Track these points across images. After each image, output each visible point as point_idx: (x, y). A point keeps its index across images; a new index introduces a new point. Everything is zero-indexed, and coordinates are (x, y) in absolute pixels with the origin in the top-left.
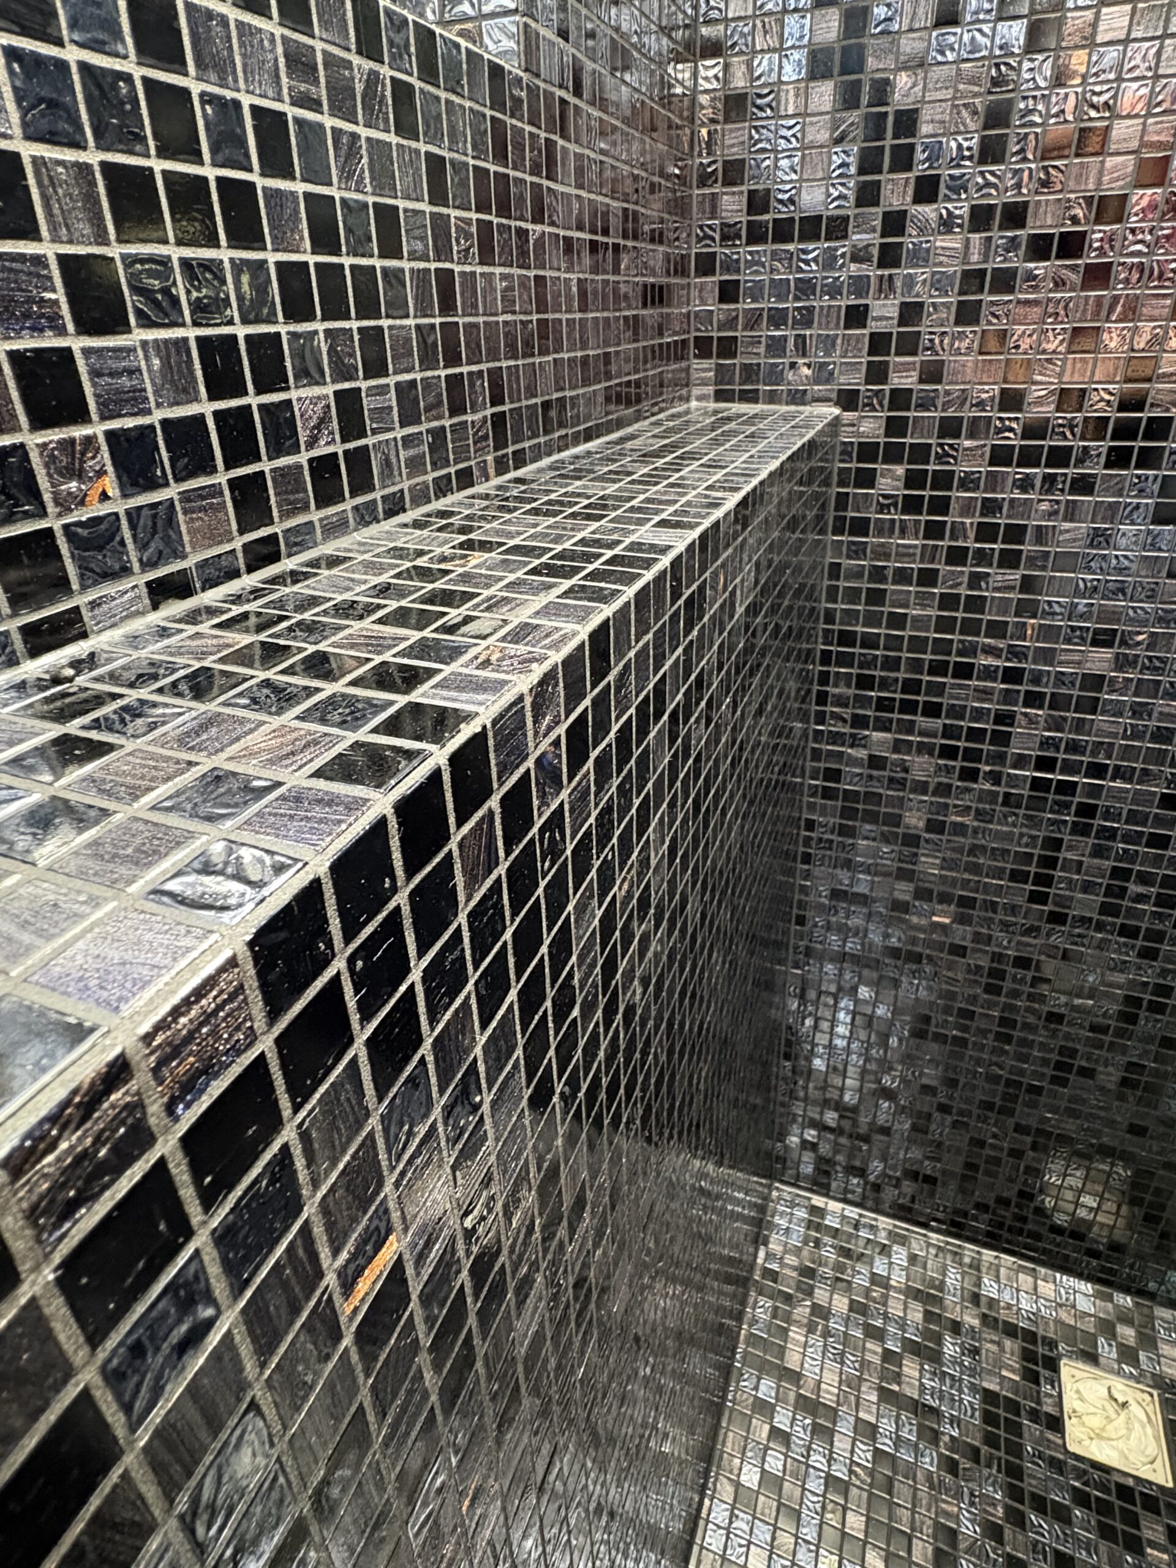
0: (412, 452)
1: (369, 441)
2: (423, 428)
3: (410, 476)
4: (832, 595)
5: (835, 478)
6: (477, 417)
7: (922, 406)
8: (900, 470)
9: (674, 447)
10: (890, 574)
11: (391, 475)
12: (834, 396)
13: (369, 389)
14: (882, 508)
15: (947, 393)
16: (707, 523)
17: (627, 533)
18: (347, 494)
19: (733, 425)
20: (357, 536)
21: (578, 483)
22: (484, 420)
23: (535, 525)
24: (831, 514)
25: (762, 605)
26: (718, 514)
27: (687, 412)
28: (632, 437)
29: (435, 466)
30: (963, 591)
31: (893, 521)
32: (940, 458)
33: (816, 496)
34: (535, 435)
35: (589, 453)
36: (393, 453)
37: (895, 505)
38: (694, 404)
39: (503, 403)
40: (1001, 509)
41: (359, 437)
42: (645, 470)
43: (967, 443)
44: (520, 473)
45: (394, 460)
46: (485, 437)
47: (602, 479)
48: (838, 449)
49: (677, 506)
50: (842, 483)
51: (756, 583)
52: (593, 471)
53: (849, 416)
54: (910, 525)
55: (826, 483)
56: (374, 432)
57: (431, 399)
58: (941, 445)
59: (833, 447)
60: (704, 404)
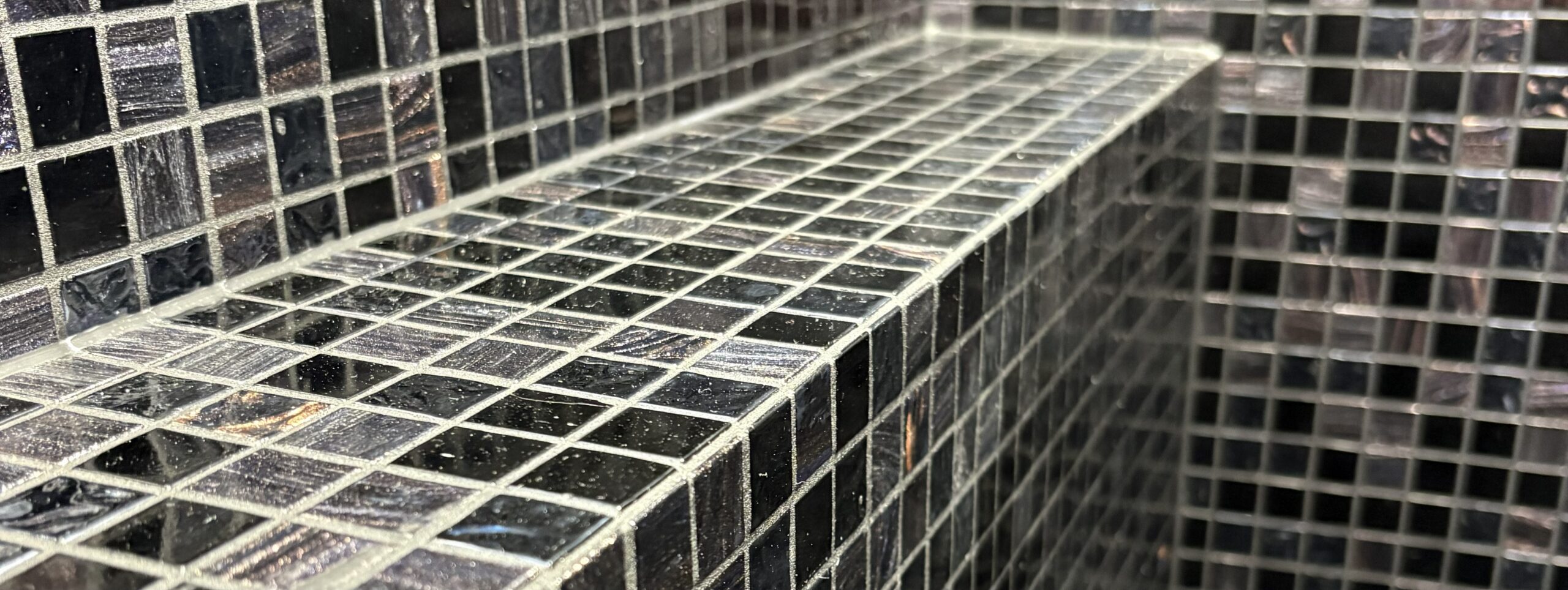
0: (227, 158)
1: (116, 140)
2: (262, 106)
3: (221, 209)
4: (1206, 408)
5: (1210, 182)
6: (406, 76)
7: (1381, 47)
8: (1339, 170)
9: (859, 128)
10: (1322, 373)
11: (172, 207)
12: (1206, 24)
13: (112, 31)
14: (1304, 244)
15: (1429, 25)
16: (863, 326)
17: (681, 348)
18: (48, 256)
19: (995, 81)
20: (74, 347)
21: (627, 214)
22: (424, 82)
23: (482, 323)
24: (1202, 253)
25: (1026, 465)
26: (899, 300)
27: (916, 48)
28: (782, 104)
29: (290, 183)
30: (1471, 413)
31: (1325, 270)
32: (1421, 150)
33: (1172, 215)
34: (555, 105)
35: (680, 140)
36: (179, 160)
37: (1330, 237)
38: (932, 31)
39: (471, 43)
40: (1540, 254)
41: (86, 132)
42: (778, 186)
43: (1471, 123)
44: (510, 188)
45: (181, 176)
46: (428, 116)
47: (683, 207)
48: (1215, 128)
49: (813, 281)
50: (1226, 190)
51: (1010, 418)
52: (669, 186)
53: (1237, 61)
54: (1360, 280)
55: (1193, 189)
56: (127, 120)
57: (284, 43)
58: (1420, 126)
59: (1204, 126)
60: (949, 33)
